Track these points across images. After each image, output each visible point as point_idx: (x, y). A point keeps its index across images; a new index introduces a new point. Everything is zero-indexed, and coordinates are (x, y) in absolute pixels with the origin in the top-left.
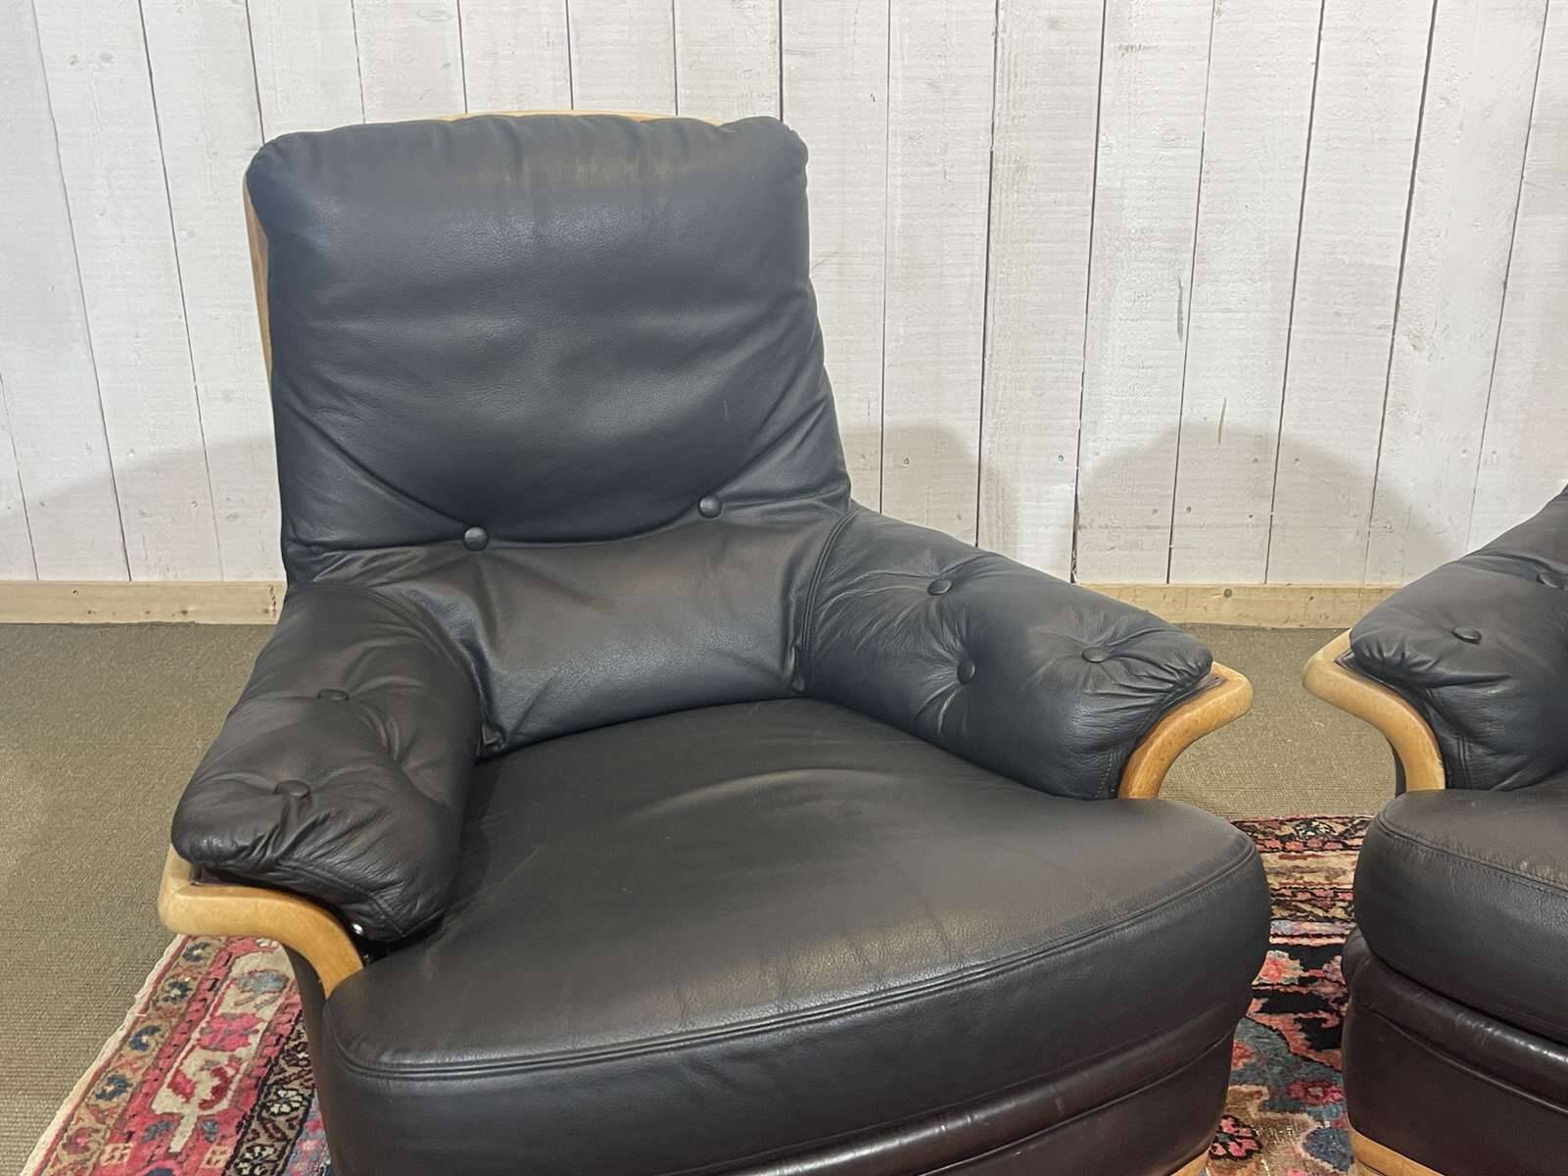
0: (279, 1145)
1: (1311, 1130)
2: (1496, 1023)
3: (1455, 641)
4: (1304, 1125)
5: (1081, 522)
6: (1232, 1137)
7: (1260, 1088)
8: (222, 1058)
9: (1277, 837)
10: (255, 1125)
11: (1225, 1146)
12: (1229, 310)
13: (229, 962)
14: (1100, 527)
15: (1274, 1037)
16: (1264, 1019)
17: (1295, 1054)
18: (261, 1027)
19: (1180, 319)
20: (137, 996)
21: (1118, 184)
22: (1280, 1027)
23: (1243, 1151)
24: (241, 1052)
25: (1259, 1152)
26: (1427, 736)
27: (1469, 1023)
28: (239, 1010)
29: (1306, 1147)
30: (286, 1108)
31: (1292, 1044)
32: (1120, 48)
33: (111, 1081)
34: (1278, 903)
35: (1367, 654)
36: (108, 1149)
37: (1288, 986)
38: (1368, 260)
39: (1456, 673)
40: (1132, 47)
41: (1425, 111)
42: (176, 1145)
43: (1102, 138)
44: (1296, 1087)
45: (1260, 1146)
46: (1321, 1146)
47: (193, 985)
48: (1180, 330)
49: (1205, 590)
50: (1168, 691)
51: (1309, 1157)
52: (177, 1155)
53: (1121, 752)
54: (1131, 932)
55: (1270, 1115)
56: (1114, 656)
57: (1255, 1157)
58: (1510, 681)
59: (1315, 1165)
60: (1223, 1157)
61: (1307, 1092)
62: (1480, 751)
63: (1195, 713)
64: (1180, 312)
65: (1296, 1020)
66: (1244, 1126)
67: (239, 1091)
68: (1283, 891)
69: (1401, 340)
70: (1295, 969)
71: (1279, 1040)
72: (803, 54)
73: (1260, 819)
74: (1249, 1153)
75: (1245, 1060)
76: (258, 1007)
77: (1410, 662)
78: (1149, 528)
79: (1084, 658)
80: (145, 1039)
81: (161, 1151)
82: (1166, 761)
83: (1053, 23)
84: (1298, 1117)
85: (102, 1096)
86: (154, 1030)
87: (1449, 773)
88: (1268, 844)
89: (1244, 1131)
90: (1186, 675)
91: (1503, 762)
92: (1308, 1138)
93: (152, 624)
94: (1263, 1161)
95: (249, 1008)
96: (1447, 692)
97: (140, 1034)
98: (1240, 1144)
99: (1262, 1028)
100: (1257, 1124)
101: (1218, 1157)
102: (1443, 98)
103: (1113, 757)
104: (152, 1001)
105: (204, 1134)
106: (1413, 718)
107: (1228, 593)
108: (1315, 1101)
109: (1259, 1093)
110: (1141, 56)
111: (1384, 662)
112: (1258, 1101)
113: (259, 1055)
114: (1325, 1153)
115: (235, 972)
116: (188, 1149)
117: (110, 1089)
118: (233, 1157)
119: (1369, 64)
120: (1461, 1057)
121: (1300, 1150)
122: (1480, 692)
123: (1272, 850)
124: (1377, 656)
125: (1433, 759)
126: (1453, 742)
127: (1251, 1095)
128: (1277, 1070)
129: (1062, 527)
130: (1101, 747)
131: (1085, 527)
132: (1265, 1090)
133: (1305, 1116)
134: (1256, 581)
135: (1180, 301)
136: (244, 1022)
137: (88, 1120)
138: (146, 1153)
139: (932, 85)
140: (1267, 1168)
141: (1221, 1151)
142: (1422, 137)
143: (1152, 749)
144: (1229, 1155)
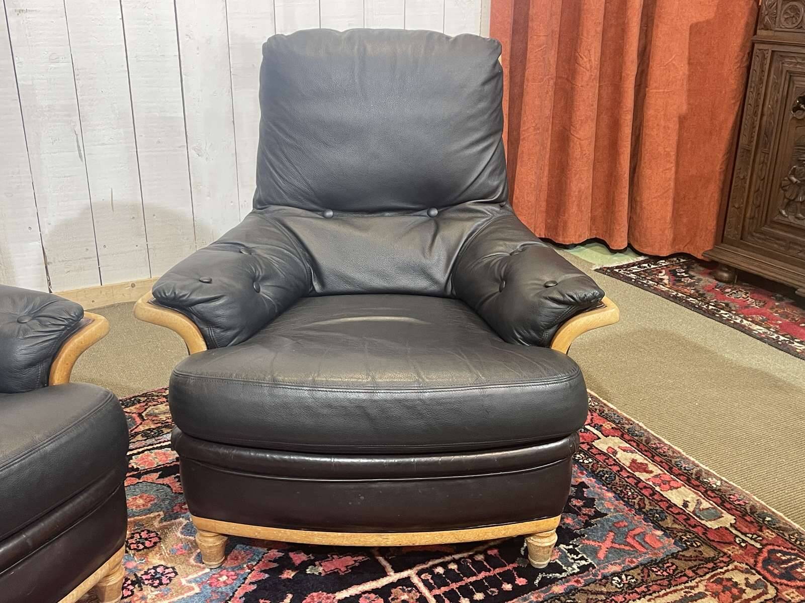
1: (184, 524)
2: (236, 448)
3: (200, 283)
4: (180, 523)
5: (48, 261)
6: (146, 539)
7: (160, 513)
9: (164, 396)
11: (143, 544)
12: (103, 144)
14: (59, 262)
15: (166, 487)
16: (161, 481)
17: (176, 493)
19: (79, 150)
21: (30, 83)
22: (168, 483)
23: (152, 543)
25: (160, 542)
26: (194, 329)
27: (225, 451)
29: (182, 533)
31: (174, 489)
32: (15, 11)
34: (166, 427)
35: (159, 296)
37: (171, 463)
38: (168, 115)
39: (200, 298)
40: (22, 10)
41: (180, 41)
43: (16, 59)
44: (176, 507)
45: (160, 538)
46: (188, 530)
48: (80, 156)
49: (122, 286)
50: (63, 330)
51: (183, 537)
53: (45, 365)
54: (48, 448)
55: (165, 523)
56: (34, 318)
57: (158, 544)
58: (225, 297)
59: (187, 539)
60: (143, 549)
61: (181, 508)
62: (218, 331)
63: (80, 338)
64: (79, 147)
65: (175, 478)
66: (152, 532)
68: (168, 420)
69: (192, 153)
70: (174, 455)
71: (167, 488)
73: (156, 390)
74: (155, 543)
75: (152, 502)
77: (178, 296)
78: (86, 258)
79: (19, 322)
82: (70, 365)
84: (178, 520)
87: (208, 344)
88: (160, 400)
89: (152, 535)
90: (71, 321)
91: (229, 333)
92: (183, 529)
94: (162, 545)
96: (199, 307)
98: (150, 541)
99: (159, 485)
100: (159, 529)
101: (140, 550)
102: (187, 35)
103: (41, 368)
106: (187, 322)
107: (133, 285)
108: (185, 511)
109: (159, 515)
110: (28, 15)
111: (167, 298)
112: (159, 519)
114: (191, 533)
119: (148, 19)
120: (226, 468)
121: (179, 534)
122: (213, 304)
123: (162, 403)
124: (164, 296)
125: (199, 338)
126: (206, 329)
127: (155, 517)
128: (167, 502)
129: (39, 264)
130: (32, 364)
131: (51, 263)
132: (161, 513)
133: (181, 519)
134: (146, 277)
135: (78, 141)
140: (164, 548)
141: (141, 547)
142: (181, 54)
143: (61, 360)
144: (145, 548)
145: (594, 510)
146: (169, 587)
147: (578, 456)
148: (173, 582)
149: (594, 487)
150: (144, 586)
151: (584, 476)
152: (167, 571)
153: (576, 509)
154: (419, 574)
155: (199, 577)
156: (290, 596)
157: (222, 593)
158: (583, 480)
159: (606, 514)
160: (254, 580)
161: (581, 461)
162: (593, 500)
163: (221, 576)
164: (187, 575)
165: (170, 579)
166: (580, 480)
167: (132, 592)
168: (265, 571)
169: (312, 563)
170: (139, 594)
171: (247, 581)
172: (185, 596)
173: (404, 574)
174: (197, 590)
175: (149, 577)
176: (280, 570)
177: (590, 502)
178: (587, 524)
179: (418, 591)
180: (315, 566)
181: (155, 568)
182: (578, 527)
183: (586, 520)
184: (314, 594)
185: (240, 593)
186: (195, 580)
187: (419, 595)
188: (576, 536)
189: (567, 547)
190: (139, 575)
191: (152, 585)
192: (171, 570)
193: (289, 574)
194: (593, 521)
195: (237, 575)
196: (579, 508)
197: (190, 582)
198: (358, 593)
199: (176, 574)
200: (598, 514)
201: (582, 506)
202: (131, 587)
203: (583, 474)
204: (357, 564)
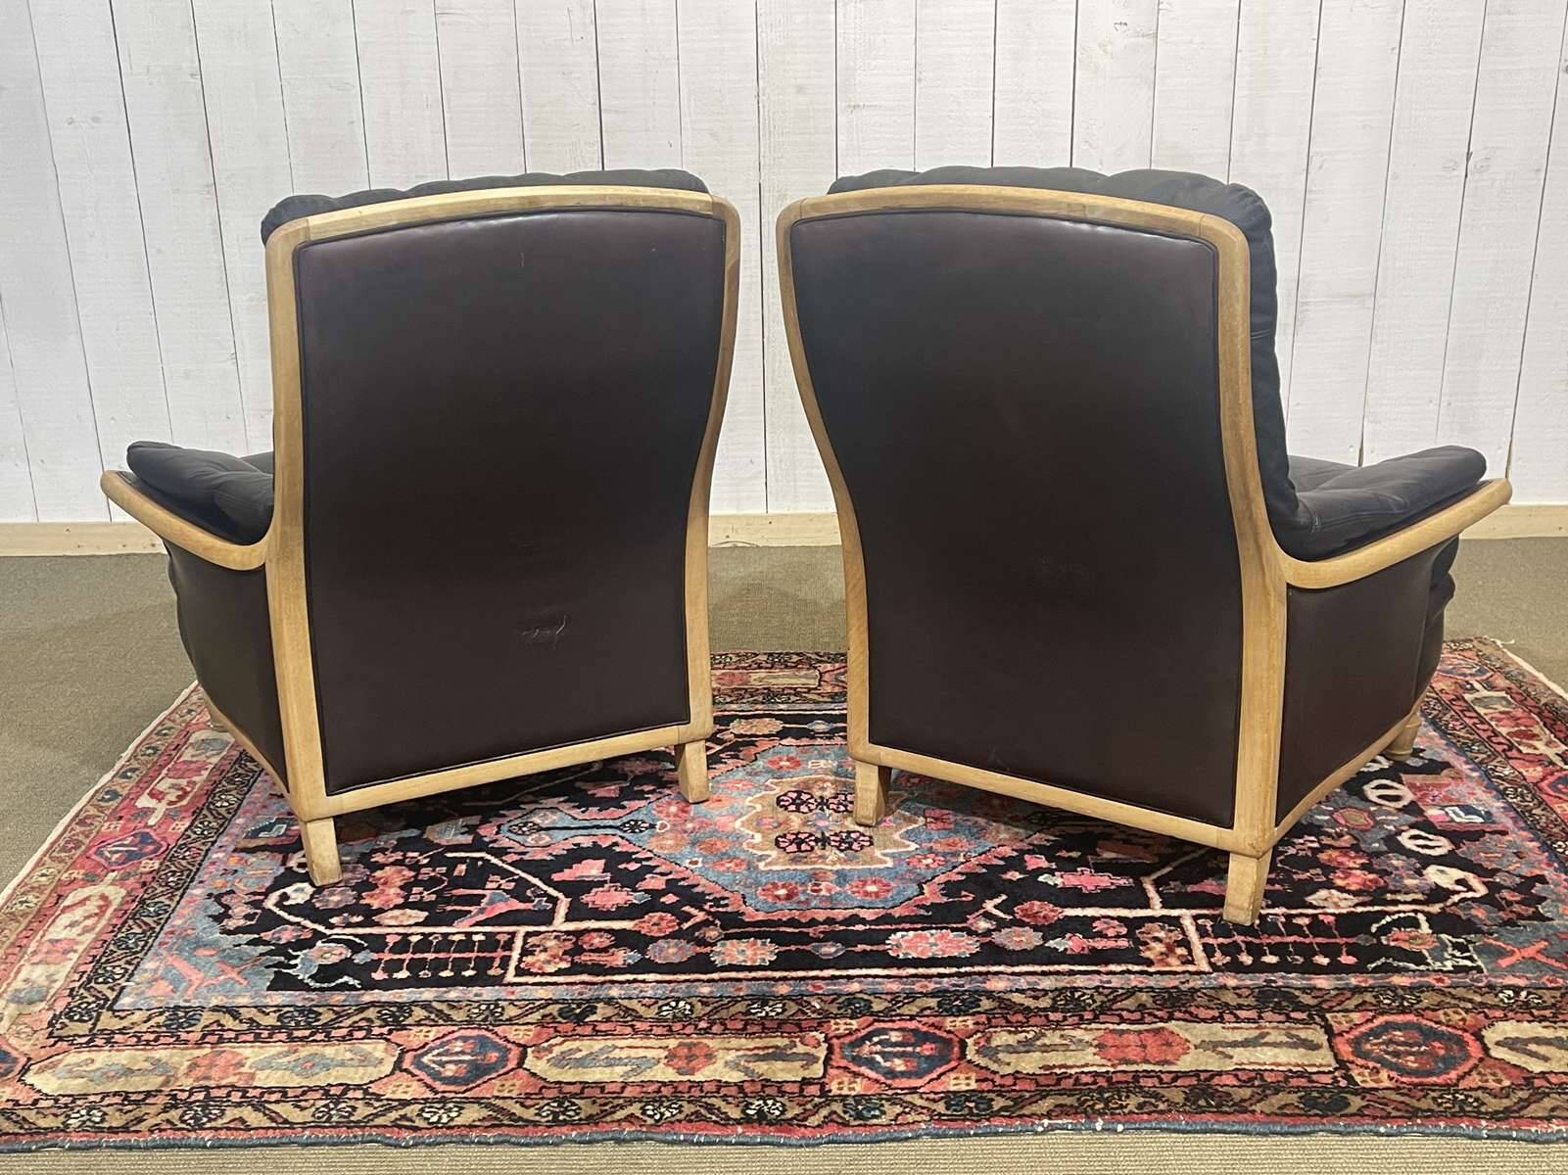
0: (220, 822)
8: (183, 782)
10: (205, 812)
11: (846, 806)
13: (187, 735)
18: (210, 767)
20: (123, 755)
24: (196, 779)
28: (194, 759)
30: (226, 804)
32: (849, 106)
33: (107, 793)
36: (107, 824)
40: (858, 106)
42: (152, 822)
44: (903, 779)
47: (163, 748)
52: (151, 827)
67: (195, 797)
72: (616, 111)
76: (208, 757)
80: (129, 774)
81: (142, 825)
83: (800, 89)
85: (103, 799)
86: (134, 770)
93: (128, 555)
95: (203, 757)
97: (126, 772)
104: (134, 756)
105: (168, 817)
110: (865, 112)
113: (208, 780)
115: (191, 740)
116: (159, 824)
117: (107, 797)
118: (190, 827)
119: (1031, 118)
136: (198, 765)
137: (93, 811)
138: (132, 825)
139: (714, 135)
141: (842, 808)
144: (847, 810)
145: (1533, 909)
146: (857, 854)
147: (1560, 843)
148: (864, 850)
149: (1557, 886)
150: (828, 847)
151: (1551, 869)
152: (862, 838)
153: (1503, 903)
154: (1196, 918)
155: (900, 854)
156: (1004, 897)
157: (919, 875)
158: (1546, 873)
159: (1552, 920)
160: (964, 871)
161: (1560, 851)
162: (1543, 899)
163: (926, 858)
164: (885, 848)
165: (862, 847)
166: (1537, 873)
167: (812, 848)
168: (984, 866)
169: (1051, 872)
170: (820, 853)
171: (956, 870)
172: (873, 867)
173: (1175, 913)
174: (890, 864)
175: (838, 839)
176: (1005, 869)
177: (1534, 901)
178: (1509, 924)
179: (1183, 932)
180: (1054, 876)
181: (849, 833)
182: (1489, 923)
183: (1511, 920)
184: (1037, 903)
185: (942, 878)
186: (892, 855)
187: (1181, 937)
188: (1479, 932)
189: (1454, 940)
190: (827, 835)
191: (838, 848)
192: (867, 838)
193: (1015, 876)
194: (1522, 923)
195: (947, 862)
196: (1510, 904)
197: (885, 855)
198: (1097, 915)
199: (872, 844)
200: (1539, 918)
201: (1517, 903)
202: (812, 843)
203: (1550, 866)
204: (1113, 887)
